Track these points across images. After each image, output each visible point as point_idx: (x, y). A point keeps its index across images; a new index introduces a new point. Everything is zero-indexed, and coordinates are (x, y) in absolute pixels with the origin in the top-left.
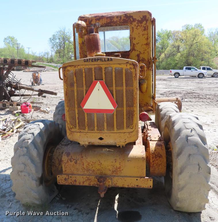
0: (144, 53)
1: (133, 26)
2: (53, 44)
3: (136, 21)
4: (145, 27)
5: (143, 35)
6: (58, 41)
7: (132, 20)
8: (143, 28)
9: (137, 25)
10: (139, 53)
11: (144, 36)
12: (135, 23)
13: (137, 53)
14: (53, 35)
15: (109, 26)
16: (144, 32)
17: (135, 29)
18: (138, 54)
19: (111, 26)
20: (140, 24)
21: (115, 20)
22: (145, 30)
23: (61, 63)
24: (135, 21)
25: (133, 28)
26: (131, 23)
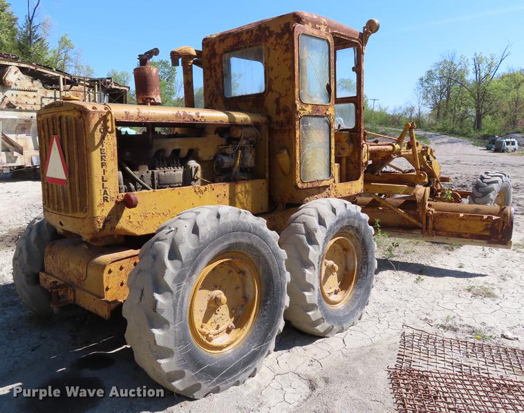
0: (286, 95)
1: (269, 45)
2: (426, 90)
3: (274, 36)
4: (287, 45)
5: (284, 60)
6: (436, 83)
7: (268, 34)
8: (285, 48)
9: (275, 43)
10: (278, 95)
11: (286, 63)
12: (272, 40)
13: (275, 96)
14: (428, 72)
15: (236, 50)
16: (286, 54)
17: (272, 51)
18: (277, 99)
19: (238, 49)
20: (279, 41)
21: (245, 37)
22: (287, 51)
23: (438, 129)
24: (272, 36)
25: (269, 48)
26: (266, 41)
